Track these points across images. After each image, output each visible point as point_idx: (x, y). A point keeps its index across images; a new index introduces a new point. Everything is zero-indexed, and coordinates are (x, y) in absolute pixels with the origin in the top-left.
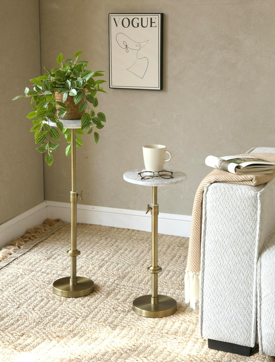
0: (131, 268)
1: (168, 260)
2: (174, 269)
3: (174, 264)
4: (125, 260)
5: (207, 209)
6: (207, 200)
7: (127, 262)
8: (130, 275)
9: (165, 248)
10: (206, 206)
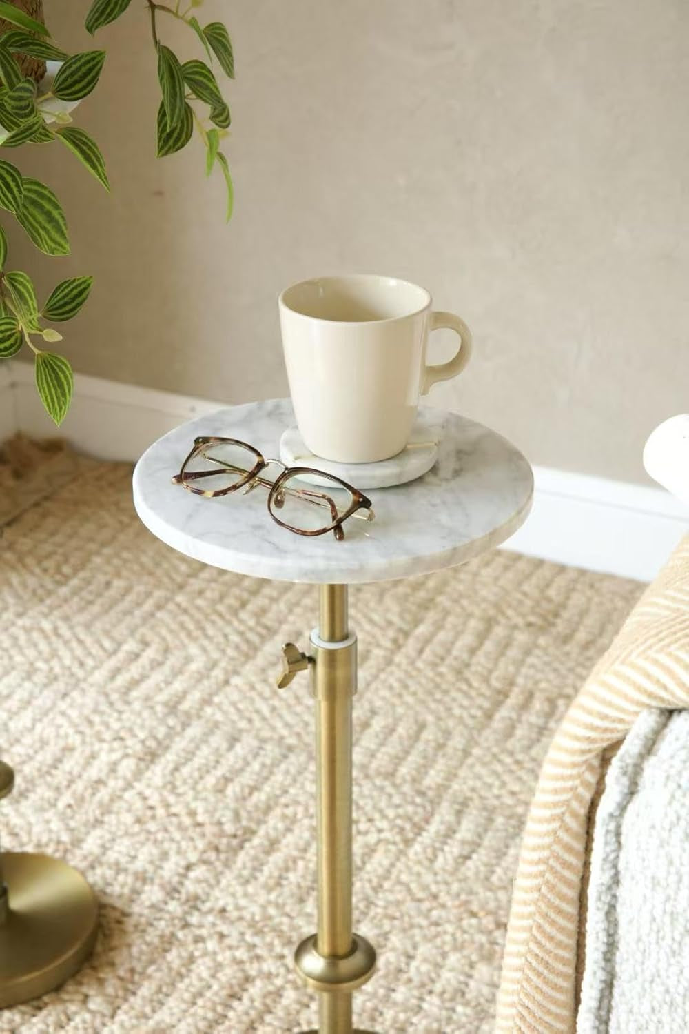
0: (287, 772)
1: (470, 722)
2: (490, 786)
3: (495, 750)
4: (273, 709)
5: (622, 913)
6: (622, 855)
7: (279, 725)
8: (274, 822)
9: (467, 639)
10: (614, 896)
